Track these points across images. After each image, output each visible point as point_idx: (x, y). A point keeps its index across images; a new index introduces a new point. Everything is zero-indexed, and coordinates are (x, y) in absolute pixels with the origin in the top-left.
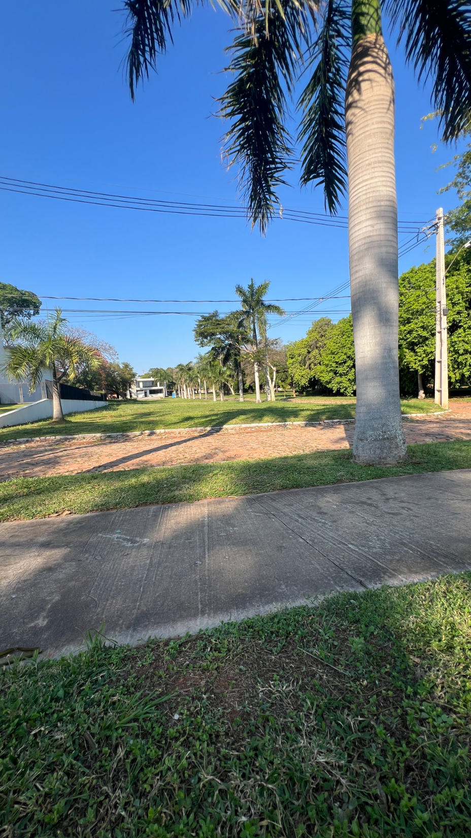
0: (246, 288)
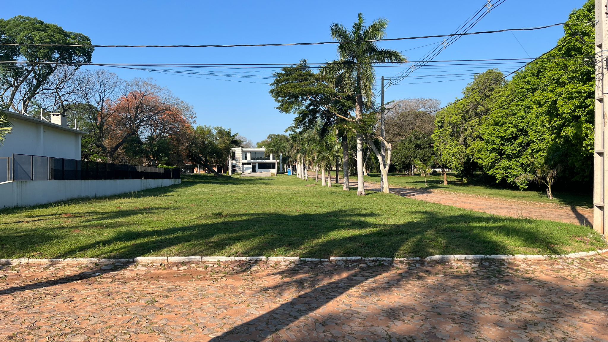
0: (349, 29)
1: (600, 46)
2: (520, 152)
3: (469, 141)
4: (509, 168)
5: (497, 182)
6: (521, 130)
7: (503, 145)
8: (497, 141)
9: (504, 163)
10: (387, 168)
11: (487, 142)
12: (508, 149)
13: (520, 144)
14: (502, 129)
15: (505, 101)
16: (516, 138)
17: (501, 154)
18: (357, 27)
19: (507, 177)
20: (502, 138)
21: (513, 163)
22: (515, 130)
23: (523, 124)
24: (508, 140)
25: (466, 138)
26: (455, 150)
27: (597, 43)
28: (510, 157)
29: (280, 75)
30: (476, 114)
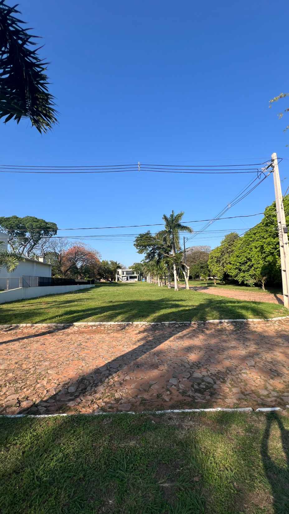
1: (280, 223)
2: (249, 269)
3: (225, 265)
4: (244, 276)
5: (240, 283)
6: (249, 259)
7: (240, 266)
8: (238, 264)
9: (242, 274)
10: (188, 278)
11: (233, 265)
12: (243, 268)
13: (249, 266)
14: (239, 259)
15: (241, 246)
16: (246, 263)
17: (240, 270)
18: (172, 216)
19: (244, 281)
20: (240, 263)
21: (246, 274)
22: (246, 259)
23: (249, 256)
24: (243, 264)
25: (223, 263)
26: (218, 269)
27: (278, 221)
28: (244, 272)
29: (138, 238)
30: (227, 252)
